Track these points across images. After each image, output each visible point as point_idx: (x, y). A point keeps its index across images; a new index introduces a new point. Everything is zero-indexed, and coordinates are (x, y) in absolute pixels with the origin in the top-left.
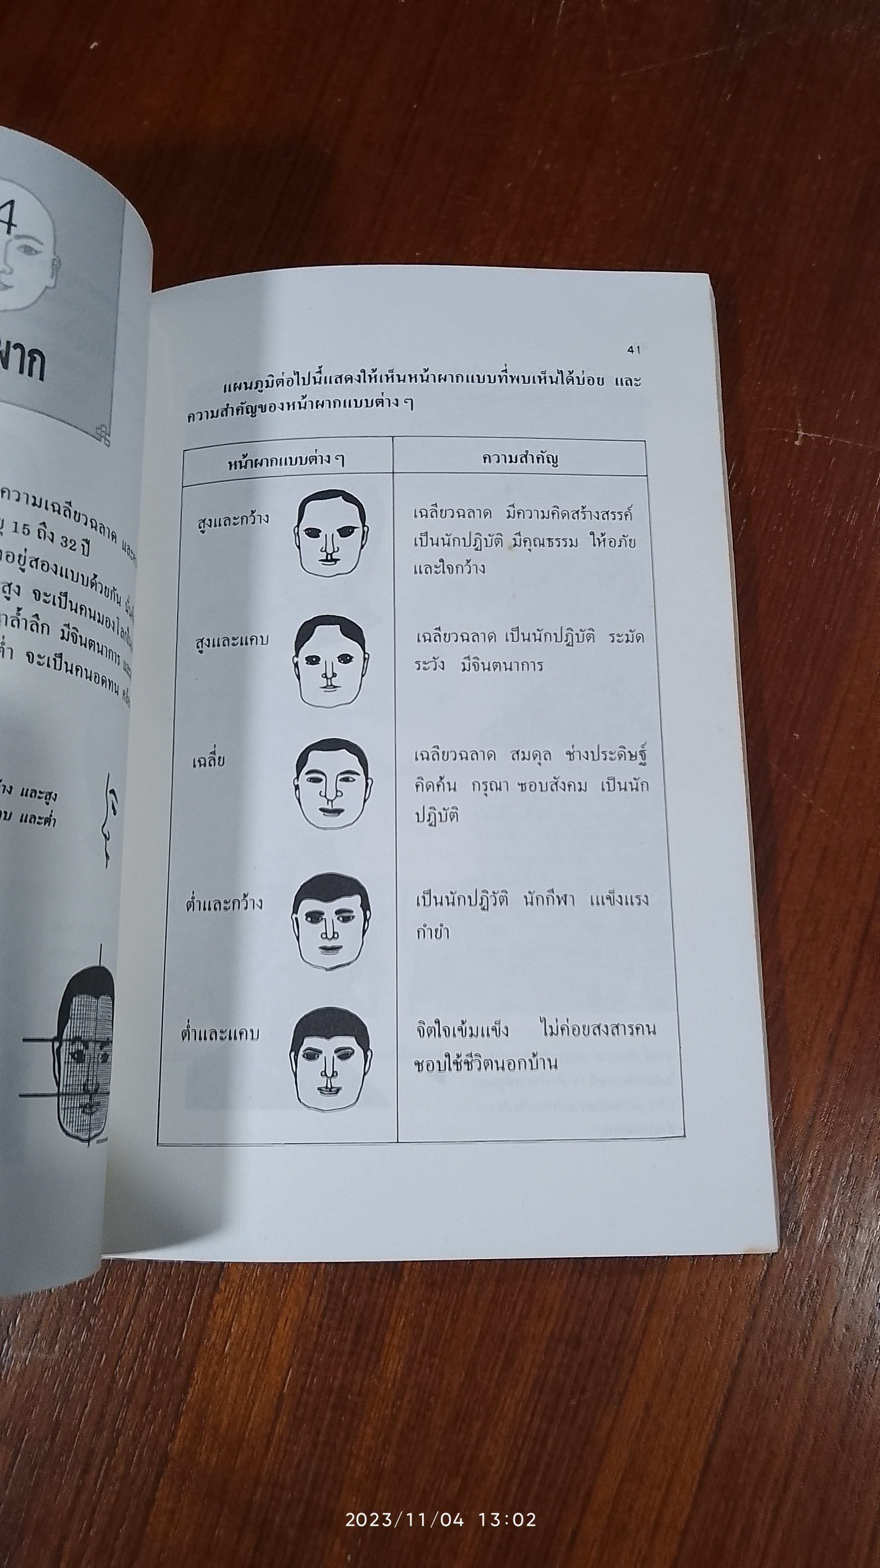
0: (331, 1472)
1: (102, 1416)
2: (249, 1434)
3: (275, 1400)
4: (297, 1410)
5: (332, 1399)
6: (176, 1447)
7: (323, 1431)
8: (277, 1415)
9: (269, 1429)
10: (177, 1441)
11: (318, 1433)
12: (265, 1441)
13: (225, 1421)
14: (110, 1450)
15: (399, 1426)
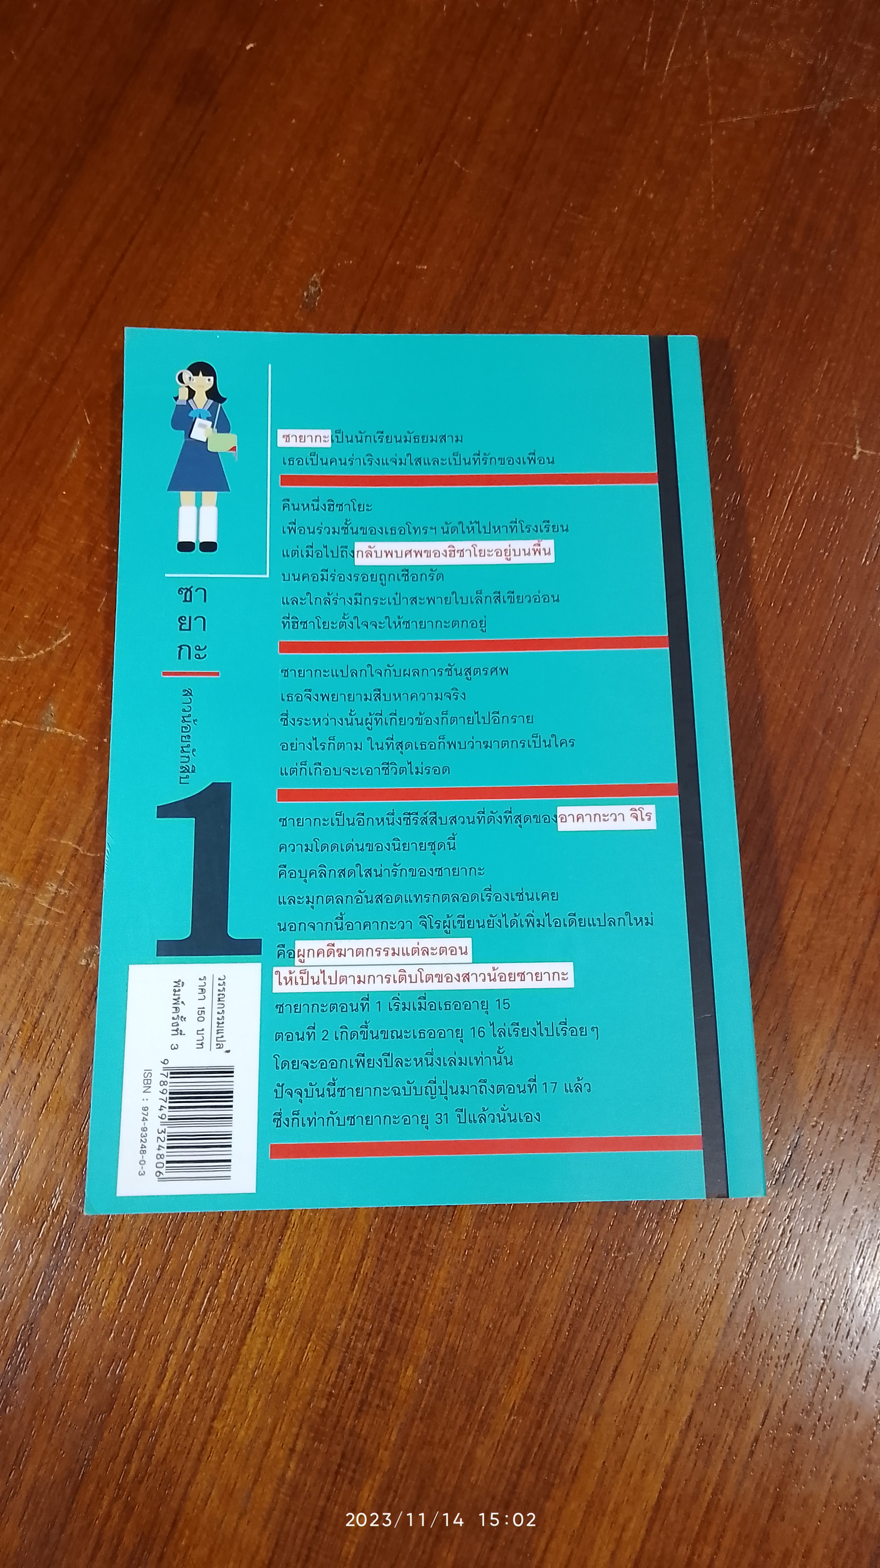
0: (408, 1307)
1: (209, 1251)
2: (338, 1273)
3: (362, 1245)
4: (381, 1254)
5: (411, 1246)
6: (272, 1282)
7: (403, 1272)
8: (363, 1259)
9: (355, 1269)
10: (273, 1276)
11: (398, 1275)
12: (353, 1277)
13: (317, 1260)
14: (215, 1282)
15: (469, 1271)
